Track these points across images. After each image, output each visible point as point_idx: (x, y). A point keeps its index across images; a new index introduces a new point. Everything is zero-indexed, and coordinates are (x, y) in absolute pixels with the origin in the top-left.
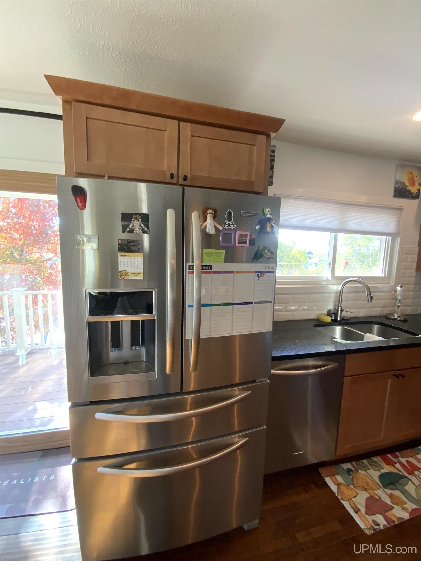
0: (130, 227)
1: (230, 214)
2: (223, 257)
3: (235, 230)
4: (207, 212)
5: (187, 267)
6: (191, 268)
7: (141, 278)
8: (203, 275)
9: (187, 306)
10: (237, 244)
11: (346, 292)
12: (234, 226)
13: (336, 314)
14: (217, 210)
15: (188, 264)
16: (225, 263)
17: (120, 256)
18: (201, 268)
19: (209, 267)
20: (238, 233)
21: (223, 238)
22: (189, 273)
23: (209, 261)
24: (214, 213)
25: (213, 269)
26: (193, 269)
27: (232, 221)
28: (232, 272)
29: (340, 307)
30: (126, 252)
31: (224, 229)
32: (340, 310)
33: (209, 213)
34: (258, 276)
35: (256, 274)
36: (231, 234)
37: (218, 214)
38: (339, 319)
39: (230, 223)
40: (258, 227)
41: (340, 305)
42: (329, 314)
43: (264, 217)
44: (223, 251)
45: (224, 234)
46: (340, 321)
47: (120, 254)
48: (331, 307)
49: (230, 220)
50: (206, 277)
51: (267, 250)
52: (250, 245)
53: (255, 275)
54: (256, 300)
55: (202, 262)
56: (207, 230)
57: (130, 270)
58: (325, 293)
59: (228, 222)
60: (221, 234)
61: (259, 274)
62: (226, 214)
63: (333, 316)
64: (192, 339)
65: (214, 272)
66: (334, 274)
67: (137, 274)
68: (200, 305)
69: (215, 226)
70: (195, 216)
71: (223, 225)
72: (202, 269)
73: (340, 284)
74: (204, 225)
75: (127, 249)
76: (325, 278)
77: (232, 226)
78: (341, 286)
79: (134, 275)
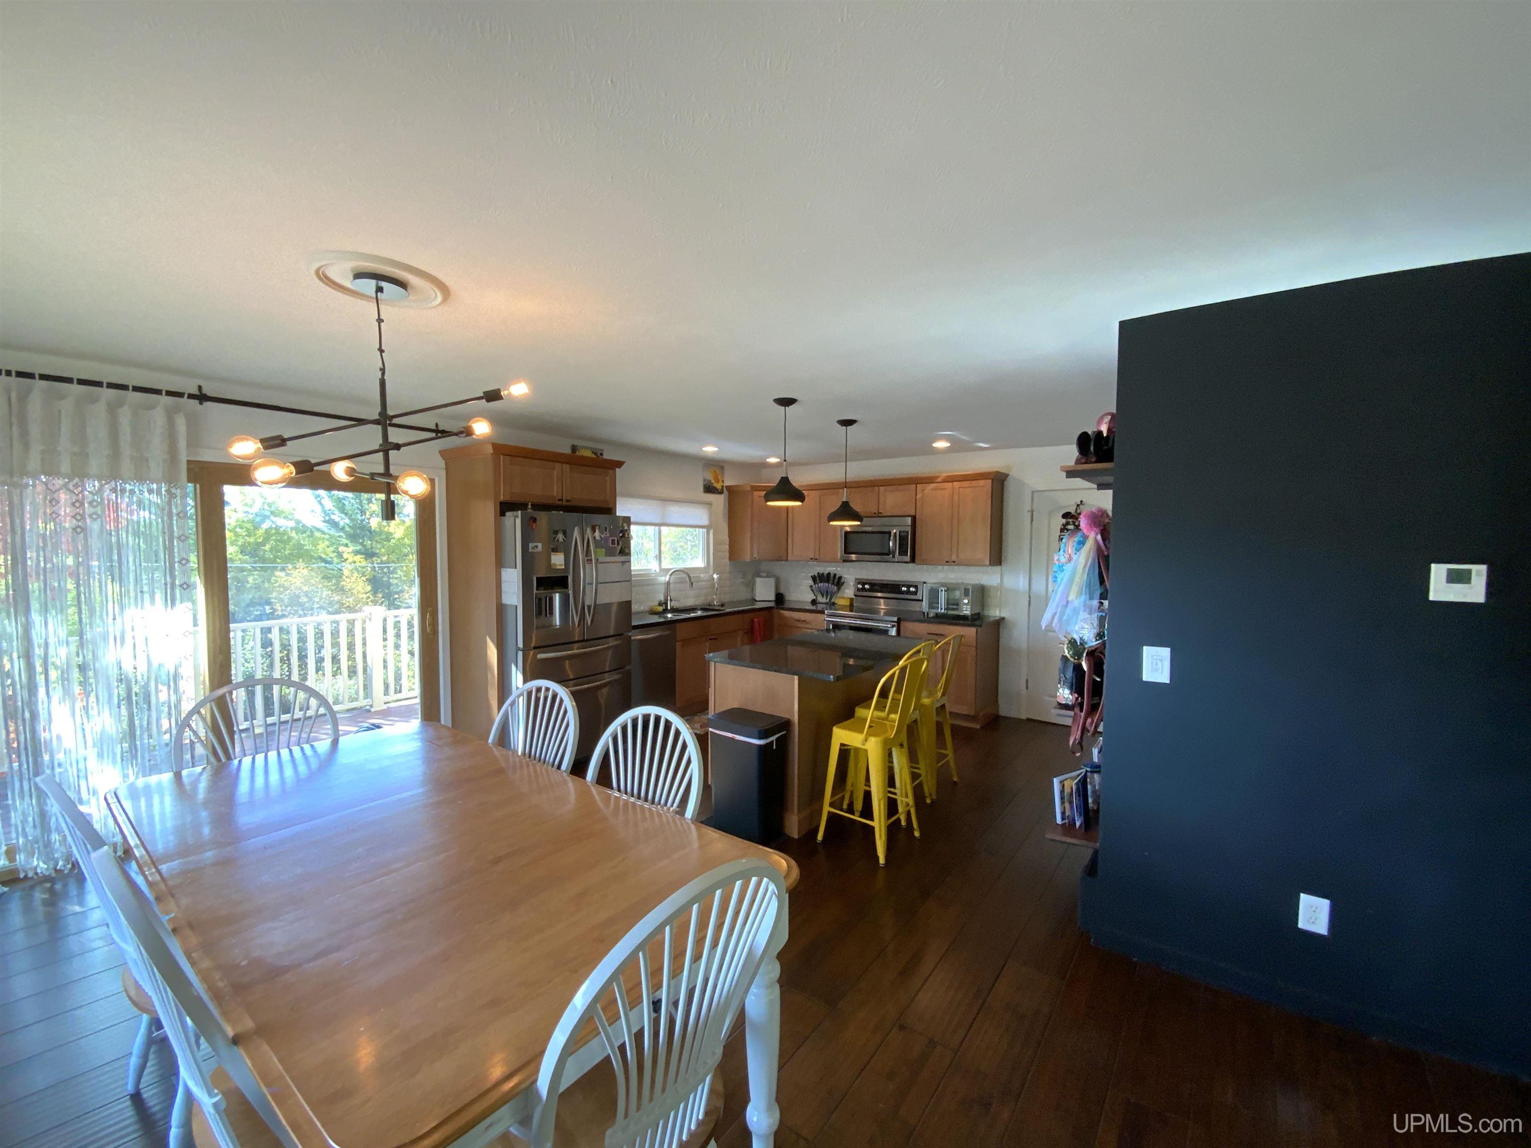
0: (557, 538)
1: (604, 528)
2: (605, 553)
3: (609, 537)
4: (594, 528)
5: (589, 561)
7: (563, 567)
9: (586, 584)
10: (612, 545)
11: (673, 583)
12: (608, 535)
13: (666, 604)
14: (600, 526)
15: (586, 559)
16: (607, 557)
17: (552, 555)
25: (602, 561)
27: (608, 531)
28: (609, 562)
29: (669, 597)
30: (555, 552)
32: (669, 599)
33: (596, 528)
36: (608, 540)
37: (601, 528)
40: (620, 535)
41: (669, 595)
42: (660, 604)
43: (624, 528)
44: (605, 550)
46: (671, 608)
48: (662, 598)
49: (605, 531)
50: (598, 566)
52: (617, 545)
54: (618, 581)
55: (596, 557)
56: (597, 538)
57: (558, 563)
58: (654, 585)
59: (603, 533)
60: (603, 540)
61: (622, 564)
63: (664, 605)
65: (603, 563)
66: (662, 566)
69: (600, 535)
70: (587, 530)
72: (597, 562)
74: (594, 535)
76: (654, 570)
77: (606, 535)
78: (668, 577)
79: (559, 566)
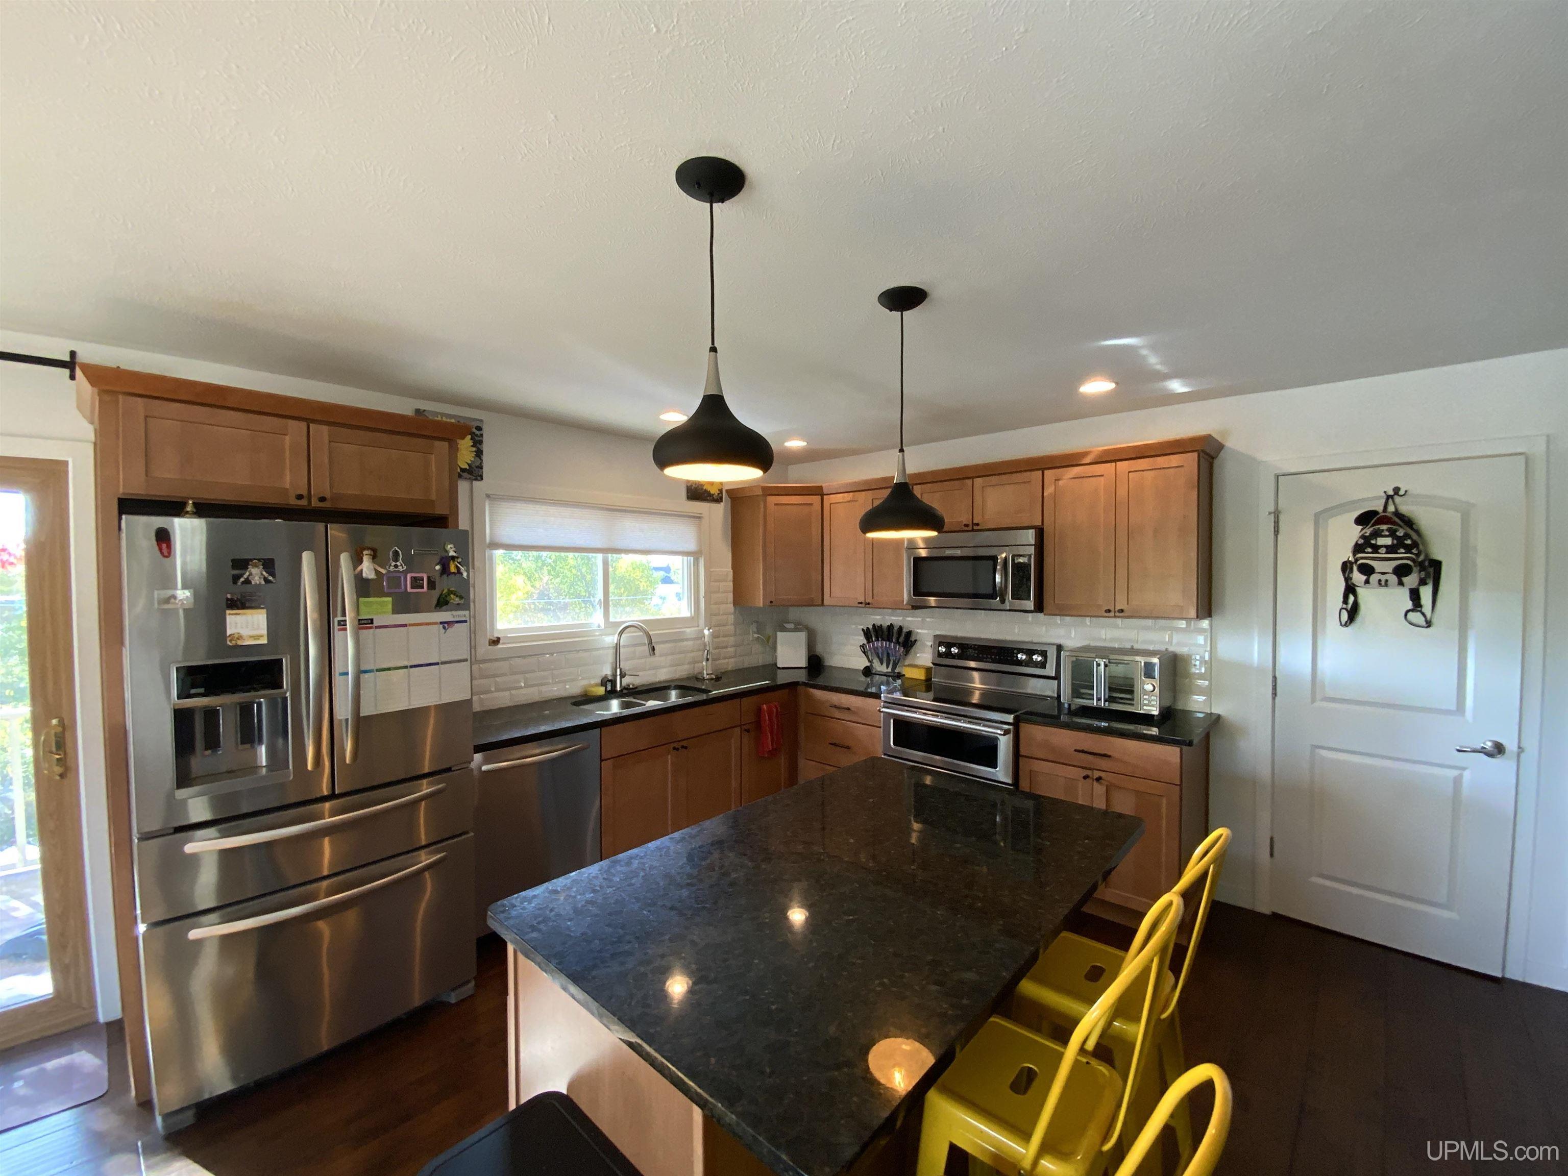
0: (245, 576)
1: (396, 554)
2: (390, 606)
3: (405, 573)
4: (362, 553)
5: (336, 623)
6: (343, 623)
7: (264, 641)
8: (361, 632)
9: (337, 674)
10: (409, 590)
11: (624, 646)
12: (403, 568)
13: (613, 682)
14: (376, 549)
15: (336, 620)
16: (393, 614)
17: (230, 614)
18: (357, 623)
19: (370, 621)
20: (409, 576)
21: (388, 583)
22: (339, 630)
23: (369, 613)
24: (372, 553)
25: (376, 623)
26: (346, 625)
27: (401, 561)
28: (405, 625)
29: (618, 670)
30: (238, 609)
31: (389, 572)
32: (618, 673)
33: (366, 555)
34: (444, 628)
35: (441, 626)
36: (400, 577)
37: (378, 554)
38: (618, 689)
39: (398, 563)
40: (438, 567)
41: (618, 666)
42: (604, 683)
43: (446, 554)
44: (390, 599)
45: (389, 579)
46: (621, 691)
47: (228, 612)
48: (607, 671)
49: (396, 560)
50: (364, 633)
51: (454, 594)
52: (428, 589)
53: (439, 628)
54: (444, 659)
55: (358, 615)
56: (364, 575)
57: (245, 632)
58: (599, 649)
59: (394, 563)
60: (385, 578)
61: (446, 625)
62: (391, 553)
63: (610, 684)
64: (348, 719)
65: (377, 627)
66: (609, 619)
67: (258, 637)
68: (360, 672)
69: (375, 570)
70: (344, 560)
71: (387, 567)
72: (360, 624)
73: (615, 634)
74: (359, 569)
75: (239, 605)
76: (596, 625)
77: (400, 567)
78: (617, 635)
79: (252, 638)
